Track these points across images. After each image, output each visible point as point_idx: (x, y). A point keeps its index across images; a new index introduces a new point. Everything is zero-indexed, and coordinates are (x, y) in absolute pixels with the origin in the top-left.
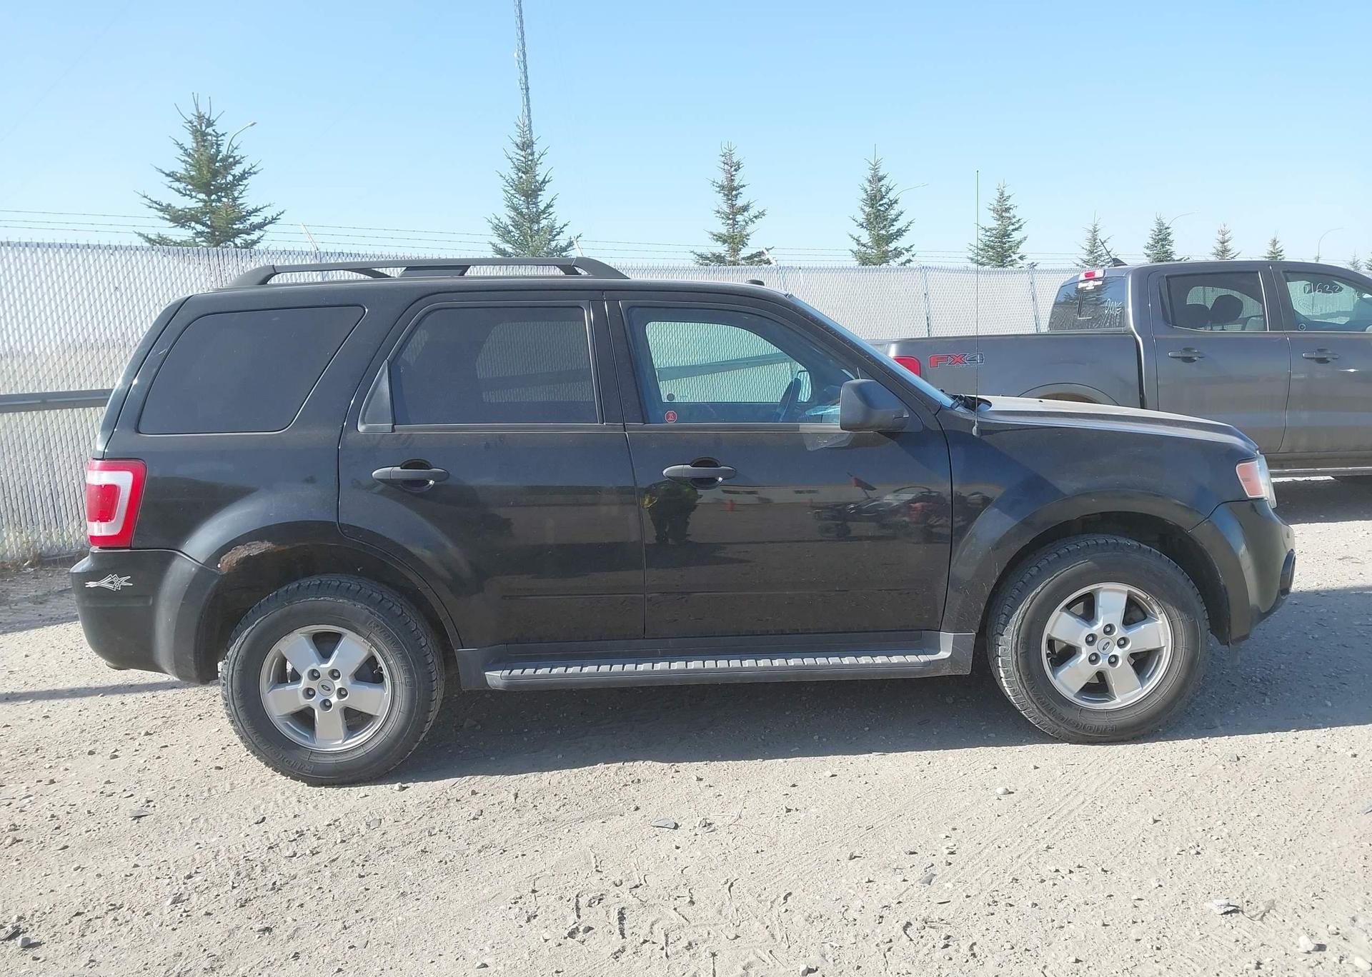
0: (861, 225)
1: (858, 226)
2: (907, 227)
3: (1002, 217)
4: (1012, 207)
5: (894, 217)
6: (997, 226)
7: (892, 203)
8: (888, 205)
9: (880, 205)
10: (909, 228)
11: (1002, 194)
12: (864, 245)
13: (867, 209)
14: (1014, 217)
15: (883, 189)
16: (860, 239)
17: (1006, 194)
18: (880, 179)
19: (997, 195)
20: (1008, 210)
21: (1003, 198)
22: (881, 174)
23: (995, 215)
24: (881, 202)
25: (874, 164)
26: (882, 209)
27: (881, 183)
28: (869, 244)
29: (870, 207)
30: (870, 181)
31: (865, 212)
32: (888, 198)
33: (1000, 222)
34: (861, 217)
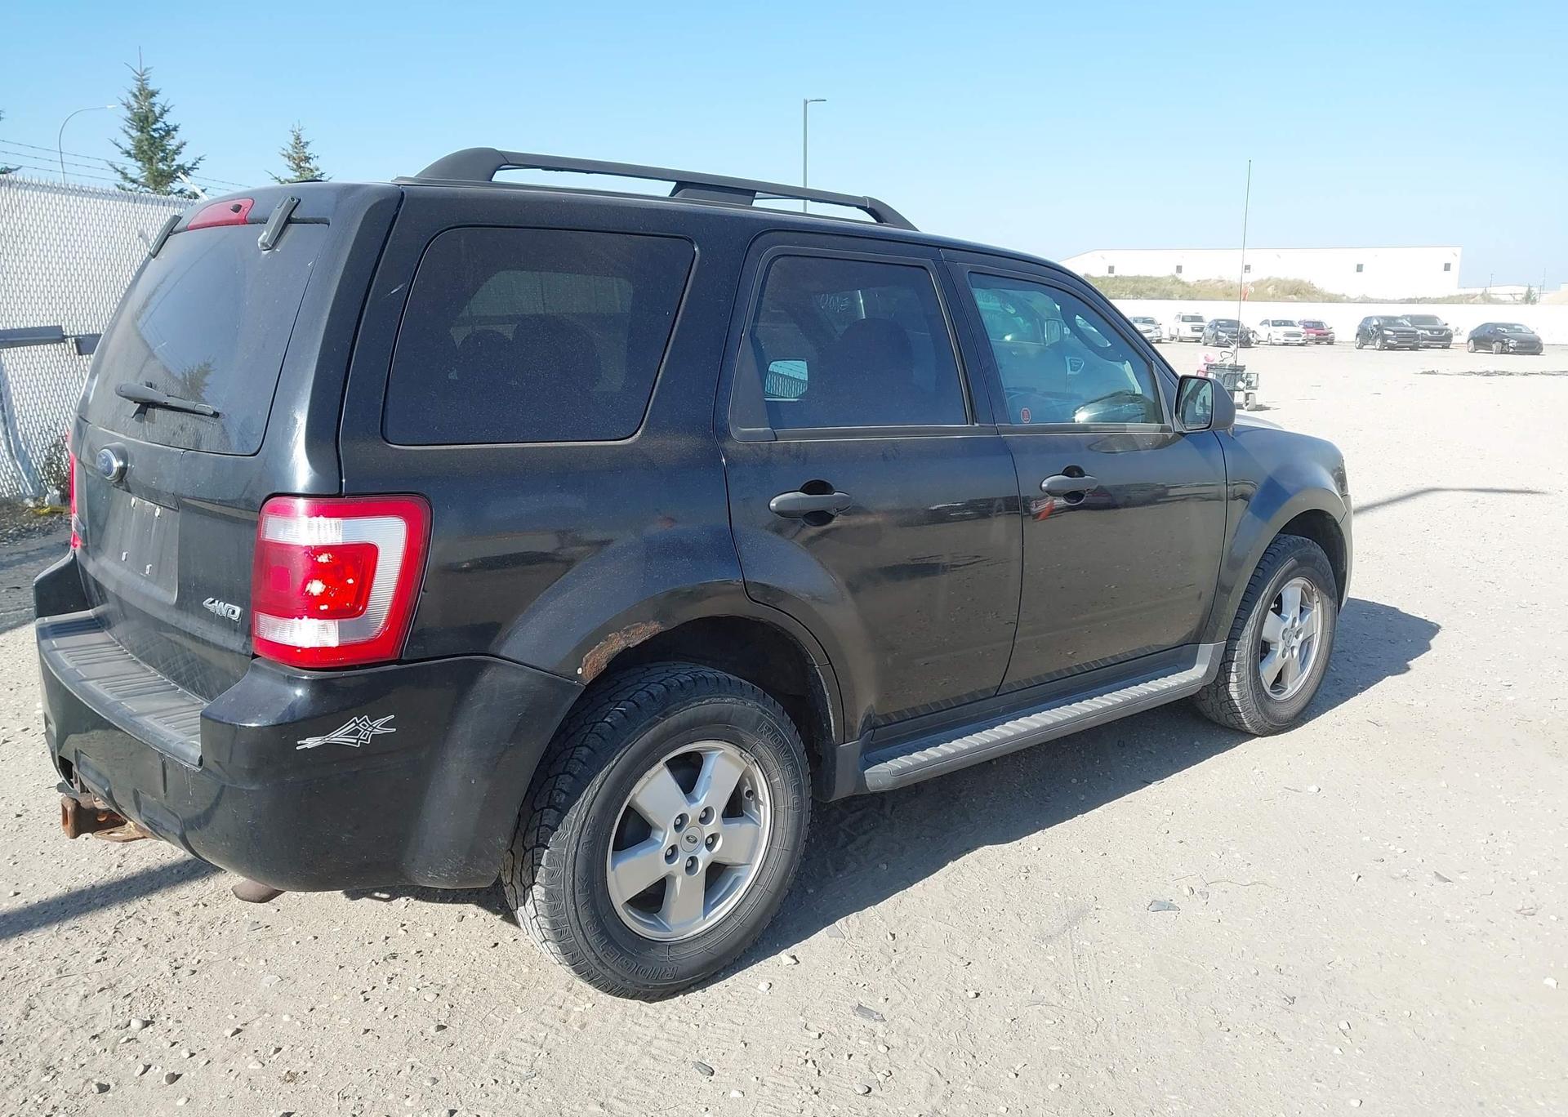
0: (129, 154)
1: (122, 153)
2: (195, 164)
3: (301, 167)
4: (312, 156)
5: (175, 148)
6: (295, 178)
7: (169, 132)
8: (164, 131)
9: (154, 130)
10: (198, 166)
11: (298, 138)
12: (134, 181)
13: (135, 133)
14: (317, 169)
15: (157, 110)
16: (126, 171)
17: (304, 140)
18: (153, 94)
19: (292, 140)
20: (307, 159)
21: (299, 143)
22: (151, 87)
23: (291, 164)
24: (154, 127)
25: (139, 73)
26: (156, 135)
27: (154, 100)
28: (142, 180)
29: (138, 131)
30: (135, 96)
31: (131, 137)
32: (164, 123)
33: (298, 174)
34: (128, 144)
